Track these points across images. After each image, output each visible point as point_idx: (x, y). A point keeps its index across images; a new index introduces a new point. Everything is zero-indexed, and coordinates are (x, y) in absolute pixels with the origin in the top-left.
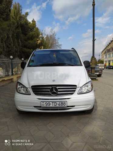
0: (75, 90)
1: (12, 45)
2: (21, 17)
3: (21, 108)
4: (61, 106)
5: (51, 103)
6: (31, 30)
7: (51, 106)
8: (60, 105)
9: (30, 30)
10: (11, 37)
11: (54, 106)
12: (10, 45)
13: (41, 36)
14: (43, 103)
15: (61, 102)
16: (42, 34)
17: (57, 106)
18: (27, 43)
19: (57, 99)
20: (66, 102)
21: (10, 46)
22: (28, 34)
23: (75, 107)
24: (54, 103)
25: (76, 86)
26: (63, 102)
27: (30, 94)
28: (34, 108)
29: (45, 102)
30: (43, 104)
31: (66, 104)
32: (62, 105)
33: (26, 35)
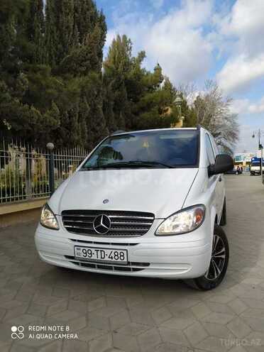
0: (150, 226)
1: (103, 125)
2: (127, 65)
3: (44, 258)
4: (114, 259)
5: (93, 250)
6: (151, 89)
7: (94, 257)
8: (112, 258)
9: (147, 89)
10: (101, 110)
11: (99, 258)
12: (99, 125)
13: (178, 99)
14: (78, 249)
15: (114, 251)
16: (181, 96)
17: (107, 258)
18: (138, 118)
19: (108, 244)
20: (125, 252)
21: (98, 128)
22: (142, 99)
23: (150, 267)
24: (99, 252)
25: (152, 215)
26: (119, 252)
27: (58, 229)
28: (64, 258)
29: (82, 248)
30: (78, 251)
31: (125, 256)
32: (116, 257)
33: (136, 101)
